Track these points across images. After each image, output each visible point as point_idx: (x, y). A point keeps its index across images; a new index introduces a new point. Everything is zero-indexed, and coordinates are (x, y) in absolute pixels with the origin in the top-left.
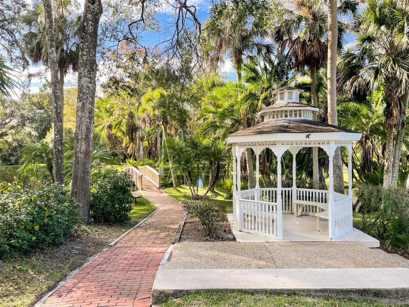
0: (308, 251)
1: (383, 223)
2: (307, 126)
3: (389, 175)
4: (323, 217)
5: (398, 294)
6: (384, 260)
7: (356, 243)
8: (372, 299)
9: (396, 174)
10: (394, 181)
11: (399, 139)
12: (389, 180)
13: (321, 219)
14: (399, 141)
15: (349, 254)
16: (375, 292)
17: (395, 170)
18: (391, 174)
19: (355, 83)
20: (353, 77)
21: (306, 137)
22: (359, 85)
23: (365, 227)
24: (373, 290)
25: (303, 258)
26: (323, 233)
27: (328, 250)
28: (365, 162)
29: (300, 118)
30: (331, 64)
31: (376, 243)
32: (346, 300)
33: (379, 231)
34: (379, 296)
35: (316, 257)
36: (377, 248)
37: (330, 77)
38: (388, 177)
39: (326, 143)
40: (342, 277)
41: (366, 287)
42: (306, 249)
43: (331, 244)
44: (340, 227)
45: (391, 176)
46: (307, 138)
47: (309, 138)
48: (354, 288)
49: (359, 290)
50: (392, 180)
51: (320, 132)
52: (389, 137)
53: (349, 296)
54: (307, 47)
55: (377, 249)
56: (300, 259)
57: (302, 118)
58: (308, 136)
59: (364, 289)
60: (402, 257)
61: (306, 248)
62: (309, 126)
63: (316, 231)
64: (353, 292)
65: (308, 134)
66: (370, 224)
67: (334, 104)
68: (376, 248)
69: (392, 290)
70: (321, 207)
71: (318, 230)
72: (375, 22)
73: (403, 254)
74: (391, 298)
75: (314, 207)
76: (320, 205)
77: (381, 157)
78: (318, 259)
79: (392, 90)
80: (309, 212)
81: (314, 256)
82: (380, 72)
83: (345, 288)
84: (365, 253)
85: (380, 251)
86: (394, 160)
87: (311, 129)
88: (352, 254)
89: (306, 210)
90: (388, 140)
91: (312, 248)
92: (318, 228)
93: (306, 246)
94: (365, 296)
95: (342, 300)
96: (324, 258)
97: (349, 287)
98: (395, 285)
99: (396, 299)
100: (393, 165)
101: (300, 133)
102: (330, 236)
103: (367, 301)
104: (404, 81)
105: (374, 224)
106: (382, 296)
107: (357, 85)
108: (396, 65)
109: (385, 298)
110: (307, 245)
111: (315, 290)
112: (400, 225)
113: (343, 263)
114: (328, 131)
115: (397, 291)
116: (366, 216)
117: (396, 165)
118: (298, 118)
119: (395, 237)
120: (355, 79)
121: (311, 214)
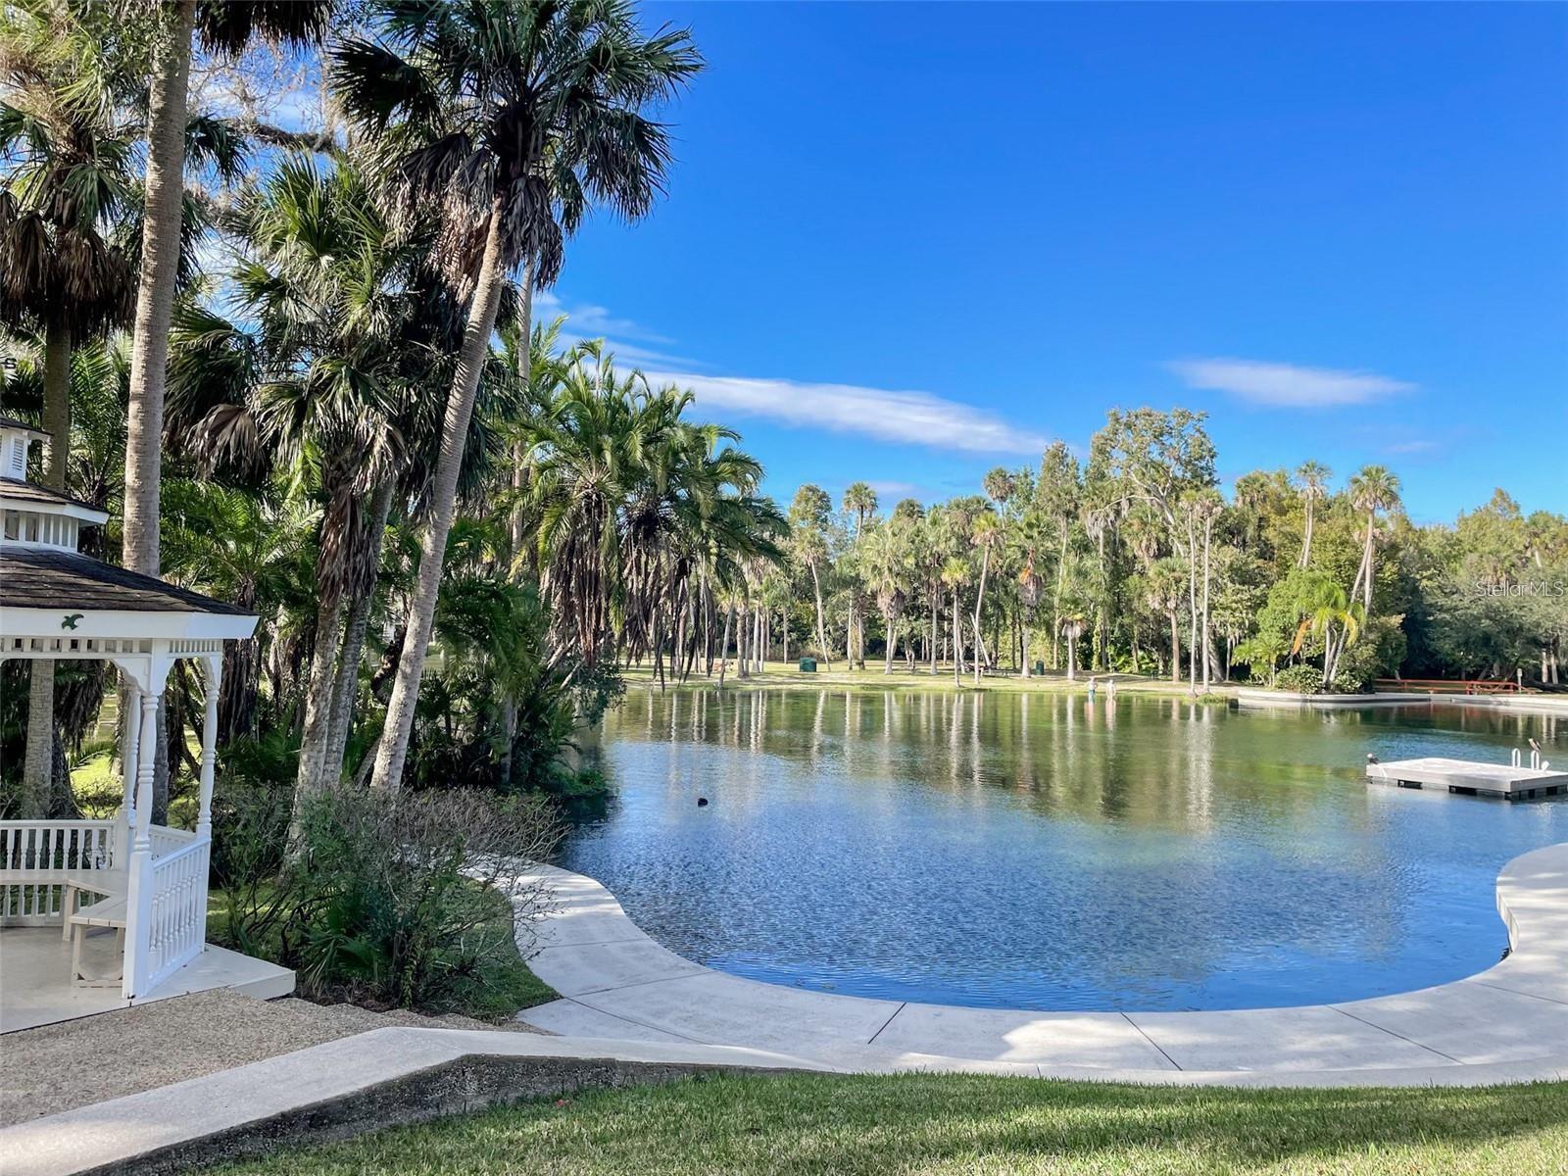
0: (49, 1057)
1: (300, 911)
2: (66, 579)
3: (318, 748)
4: (100, 921)
5: (372, 1102)
6: (314, 1026)
7: (218, 995)
8: (304, 1140)
9: (340, 742)
10: (331, 767)
11: (355, 628)
12: (316, 763)
13: (93, 933)
14: (354, 634)
15: (201, 1034)
16: (313, 1116)
17: (336, 727)
18: (325, 741)
19: (226, 436)
20: (221, 408)
21: (64, 625)
22: (239, 444)
23: (236, 937)
24: (309, 1108)
25: (34, 1088)
26: (99, 983)
27: (127, 1038)
28: (231, 700)
29: (32, 545)
30: (147, 343)
31: (284, 978)
32: (228, 1165)
33: (285, 941)
34: (322, 1124)
35: (84, 1071)
36: (287, 996)
37: (141, 390)
38: (314, 754)
39: (136, 649)
40: (211, 1099)
41: (287, 1108)
42: (40, 1054)
43: (135, 1014)
44: (163, 946)
45: (325, 748)
46: (68, 628)
47: (73, 627)
48: (254, 1119)
49: (268, 1120)
50: (326, 763)
51: (119, 609)
52: (325, 619)
53: (235, 1150)
54: (42, 244)
55: (285, 1000)
56: (22, 1093)
57: (41, 545)
58: (70, 623)
59: (283, 1115)
60: (359, 1010)
61: (37, 1051)
62: (73, 580)
63: (69, 982)
64: (250, 1133)
65: (70, 613)
66: (255, 923)
67: (152, 493)
68: (284, 997)
69: (357, 1096)
70: (84, 887)
71: (76, 977)
72: (301, 237)
73: (360, 1000)
74: (354, 1120)
75: (51, 888)
76: (75, 879)
77: (287, 680)
78: (94, 1078)
79: (345, 467)
80: (28, 911)
81: (76, 1070)
82: (309, 409)
83: (225, 1126)
84: (255, 1019)
85: (297, 1002)
86: (336, 695)
87: (84, 594)
88: (211, 1033)
89: (14, 904)
90: (323, 628)
91: (61, 1046)
92: (76, 968)
93: (37, 1044)
94: (283, 1134)
95: (215, 1168)
96: (115, 1070)
97: (237, 1122)
98: (366, 1078)
99: (367, 1118)
100: (332, 710)
101: (39, 606)
102: (128, 987)
103: (290, 1149)
104: (376, 449)
105: (271, 918)
106: (331, 1121)
107: (232, 443)
108: (360, 397)
109: (339, 1123)
110: (40, 1037)
111: (128, 1163)
112: (353, 910)
113: (185, 1068)
114: (151, 605)
115: (371, 1095)
116: (242, 897)
117: (341, 712)
118: (22, 543)
119: (340, 951)
120: (224, 417)
121: (35, 918)
